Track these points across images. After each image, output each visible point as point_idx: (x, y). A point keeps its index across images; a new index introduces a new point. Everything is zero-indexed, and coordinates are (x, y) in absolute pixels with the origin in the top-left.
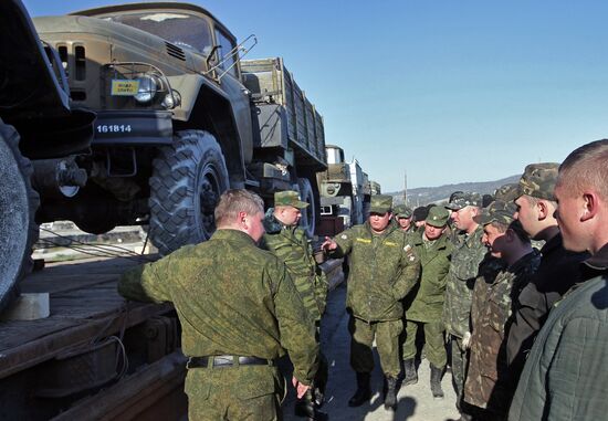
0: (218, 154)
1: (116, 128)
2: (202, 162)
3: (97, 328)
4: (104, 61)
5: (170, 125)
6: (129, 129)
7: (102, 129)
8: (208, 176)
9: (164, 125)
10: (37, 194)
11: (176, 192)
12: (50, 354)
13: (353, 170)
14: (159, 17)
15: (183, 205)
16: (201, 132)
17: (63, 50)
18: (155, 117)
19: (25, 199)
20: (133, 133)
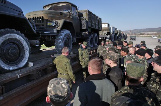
0: (69, 34)
1: (47, 32)
2: (64, 36)
3: (37, 69)
4: (47, 19)
5: (56, 31)
6: (49, 32)
7: (45, 32)
8: (67, 38)
9: (55, 31)
10: (31, 48)
11: (59, 42)
12: (29, 74)
13: (112, 28)
14: (61, 5)
15: (60, 45)
16: (65, 30)
17: (40, 17)
18: (53, 30)
19: (28, 49)
20: (50, 33)
